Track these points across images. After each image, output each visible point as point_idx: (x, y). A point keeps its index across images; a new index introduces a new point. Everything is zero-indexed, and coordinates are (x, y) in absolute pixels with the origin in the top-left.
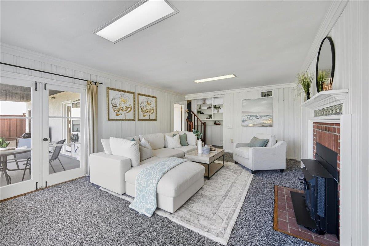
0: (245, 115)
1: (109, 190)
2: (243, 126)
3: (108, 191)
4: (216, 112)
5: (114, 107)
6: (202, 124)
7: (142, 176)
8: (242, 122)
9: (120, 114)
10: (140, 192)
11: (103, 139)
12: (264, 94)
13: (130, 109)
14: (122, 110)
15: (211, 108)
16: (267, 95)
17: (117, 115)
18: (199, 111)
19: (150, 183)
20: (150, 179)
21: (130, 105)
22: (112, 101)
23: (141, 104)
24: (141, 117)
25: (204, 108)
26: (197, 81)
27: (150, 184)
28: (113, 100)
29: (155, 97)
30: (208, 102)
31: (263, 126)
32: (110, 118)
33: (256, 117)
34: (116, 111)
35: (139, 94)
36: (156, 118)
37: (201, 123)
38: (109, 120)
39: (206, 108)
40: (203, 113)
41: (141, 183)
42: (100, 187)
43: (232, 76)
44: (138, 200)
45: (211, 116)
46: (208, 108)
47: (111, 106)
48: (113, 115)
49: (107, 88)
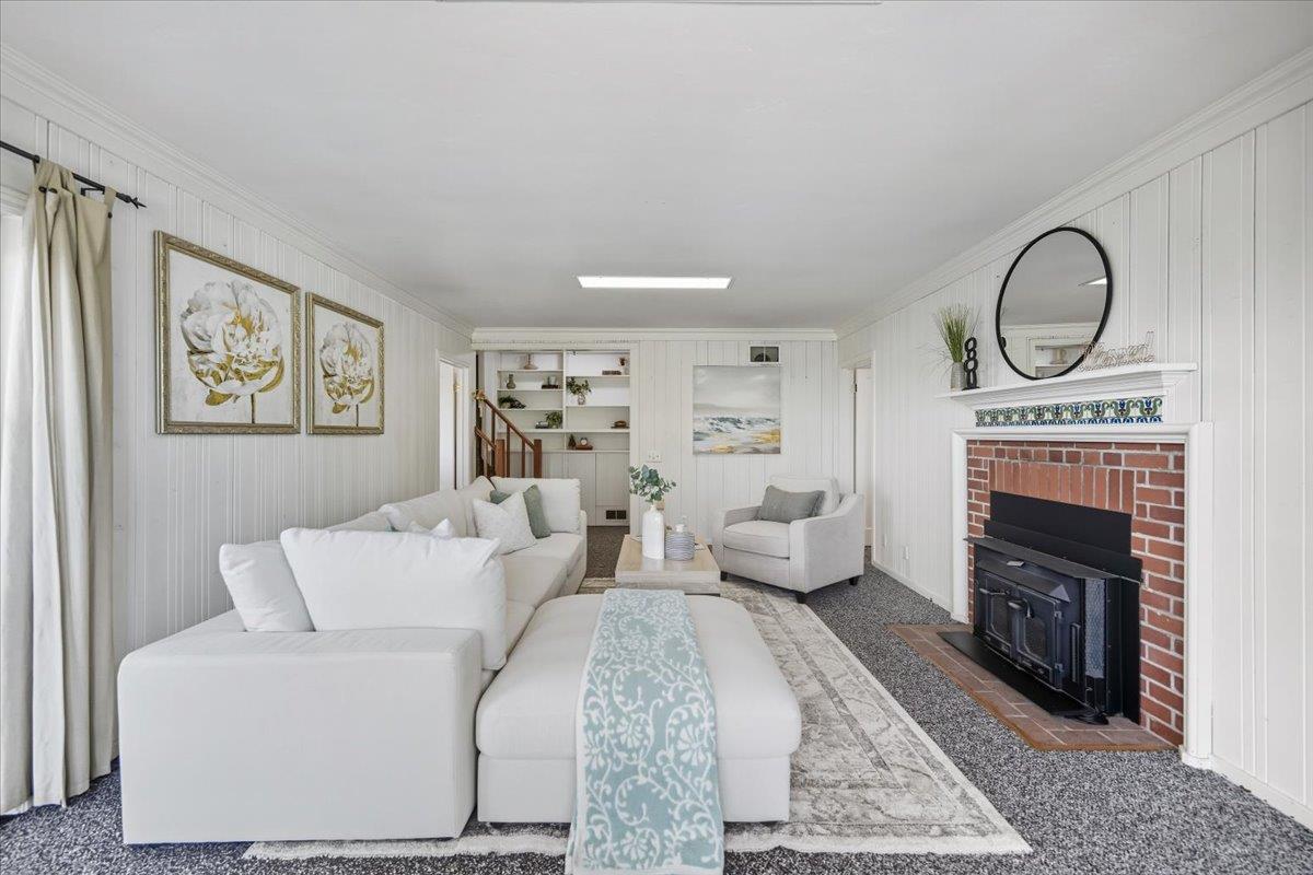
0: (702, 417)
1: (339, 843)
2: (697, 453)
3: (334, 853)
4: (576, 404)
5: (194, 351)
6: (528, 448)
7: (611, 703)
8: (695, 439)
9: (228, 396)
10: (616, 779)
11: (234, 547)
12: (757, 353)
13: (275, 370)
14: (237, 372)
15: (555, 387)
16: (764, 355)
17: (213, 400)
18: (506, 396)
19: (676, 722)
20: (669, 706)
21: (276, 351)
22: (184, 317)
23: (325, 351)
24: (326, 417)
25: (527, 386)
26: (588, 282)
27: (678, 729)
28: (189, 311)
29: (376, 324)
30: (547, 364)
31: (757, 451)
32: (175, 417)
33: (736, 422)
34: (210, 380)
35: (318, 301)
36: (382, 422)
37: (525, 441)
38: (171, 427)
39: (537, 386)
40: (523, 407)
41: (617, 736)
42: (246, 845)
43: (721, 283)
44: (598, 830)
45: (555, 419)
46: (544, 387)
47: (179, 348)
48: (191, 403)
49: (155, 234)
